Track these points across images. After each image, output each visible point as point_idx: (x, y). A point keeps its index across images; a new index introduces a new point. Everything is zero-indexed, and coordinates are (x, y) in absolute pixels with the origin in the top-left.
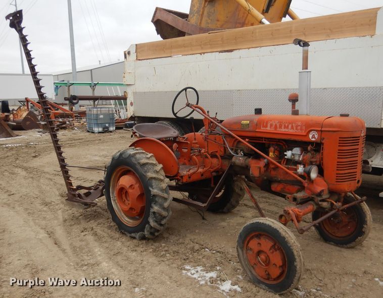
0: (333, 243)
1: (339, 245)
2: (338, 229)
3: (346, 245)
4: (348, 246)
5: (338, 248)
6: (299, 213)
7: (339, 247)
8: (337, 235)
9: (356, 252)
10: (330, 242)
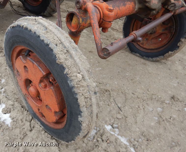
0: (138, 55)
1: (145, 57)
2: (147, 40)
3: (152, 58)
4: (154, 59)
5: (142, 61)
6: (107, 12)
7: (144, 59)
8: (144, 47)
9: (160, 66)
10: (136, 53)
